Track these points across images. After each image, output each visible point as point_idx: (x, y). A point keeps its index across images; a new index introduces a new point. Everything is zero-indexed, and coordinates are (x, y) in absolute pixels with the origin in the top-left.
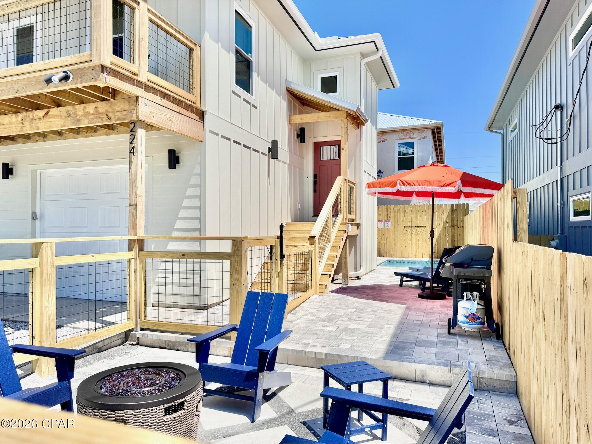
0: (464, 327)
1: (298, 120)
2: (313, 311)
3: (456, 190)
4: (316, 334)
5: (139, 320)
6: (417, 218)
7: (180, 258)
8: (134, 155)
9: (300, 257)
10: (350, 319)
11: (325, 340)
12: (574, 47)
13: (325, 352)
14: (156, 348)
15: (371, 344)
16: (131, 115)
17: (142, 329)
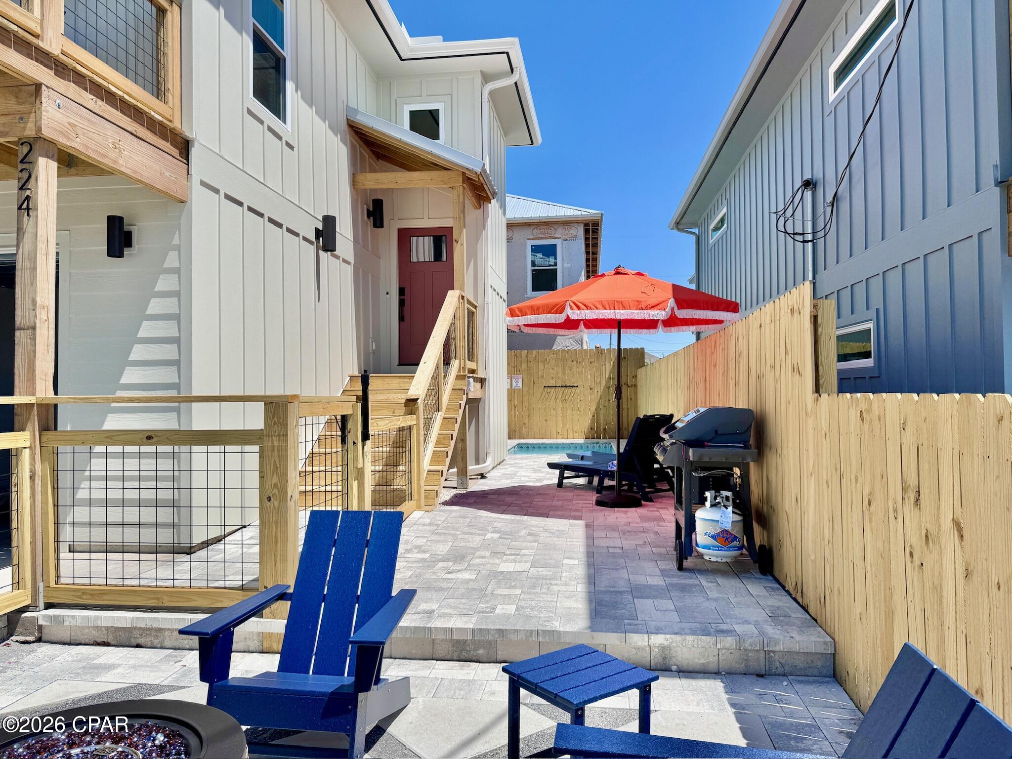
0: (708, 555)
1: (371, 183)
2: (421, 542)
3: (667, 314)
4: (441, 589)
5: (41, 585)
6: (564, 372)
7: (140, 445)
8: (28, 215)
9: (381, 440)
10: (495, 554)
11: (463, 601)
12: (837, 86)
13: (471, 626)
14: (85, 644)
15: (554, 601)
16: (22, 125)
17: (48, 606)
